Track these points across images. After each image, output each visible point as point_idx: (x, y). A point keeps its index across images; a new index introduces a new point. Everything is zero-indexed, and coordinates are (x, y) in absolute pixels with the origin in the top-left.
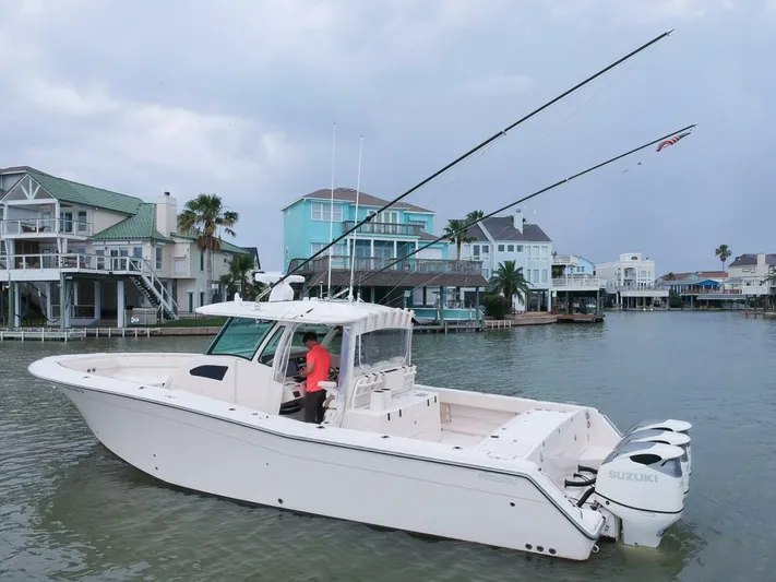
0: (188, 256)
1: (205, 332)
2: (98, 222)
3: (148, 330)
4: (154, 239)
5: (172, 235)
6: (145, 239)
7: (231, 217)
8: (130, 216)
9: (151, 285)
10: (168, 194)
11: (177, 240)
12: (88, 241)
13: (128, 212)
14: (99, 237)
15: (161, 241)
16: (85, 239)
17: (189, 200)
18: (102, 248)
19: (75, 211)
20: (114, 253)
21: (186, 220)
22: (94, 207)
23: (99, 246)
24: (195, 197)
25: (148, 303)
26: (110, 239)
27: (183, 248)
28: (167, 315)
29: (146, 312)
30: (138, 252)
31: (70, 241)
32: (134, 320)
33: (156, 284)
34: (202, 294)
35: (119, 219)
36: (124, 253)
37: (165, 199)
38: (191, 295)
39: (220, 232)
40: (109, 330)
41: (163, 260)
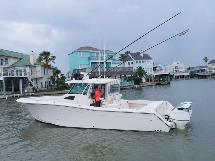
0: (41, 70)
1: (48, 94)
2: (11, 61)
3: (30, 94)
4: (30, 66)
5: (35, 64)
6: (27, 66)
7: (54, 58)
8: (20, 59)
9: (30, 80)
10: (33, 51)
11: (36, 66)
12: (9, 68)
14: (12, 66)
15: (32, 66)
16: (8, 67)
17: (40, 53)
18: (14, 69)
19: (4, 58)
20: (17, 71)
21: (40, 59)
22: (10, 57)
23: (12, 69)
24: (42, 52)
25: (29, 85)
26: (16, 67)
27: (39, 68)
28: (35, 89)
29: (29, 89)
30: (25, 70)
31: (4, 68)
32: (26, 91)
33: (32, 80)
34: (45, 82)
35: (18, 60)
36: (21, 71)
37: (32, 53)
38: (42, 83)
39: (51, 63)
40: (18, 95)
41: (33, 72)
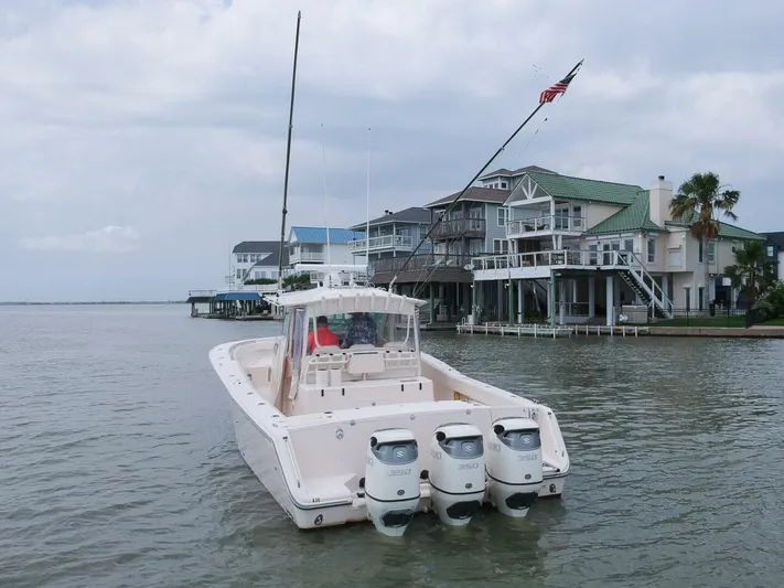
0: (684, 244)
1: (698, 333)
2: (593, 216)
3: (636, 329)
4: (647, 230)
5: (666, 223)
6: (635, 231)
7: (732, 197)
8: (625, 206)
9: (640, 280)
10: (662, 178)
11: (672, 229)
12: (582, 237)
13: (623, 203)
14: (593, 232)
15: (652, 231)
16: (579, 234)
17: (683, 183)
18: (595, 243)
19: (570, 207)
20: (606, 247)
21: (680, 205)
22: (587, 201)
23: (592, 240)
25: (639, 299)
26: (603, 233)
27: (679, 238)
28: (659, 313)
29: (637, 311)
30: (629, 246)
31: (564, 238)
32: (623, 318)
33: (647, 280)
34: (701, 290)
35: (616, 210)
36: (616, 247)
37: (658, 184)
38: (688, 290)
39: (718, 214)
40: (598, 328)
41: (656, 251)
